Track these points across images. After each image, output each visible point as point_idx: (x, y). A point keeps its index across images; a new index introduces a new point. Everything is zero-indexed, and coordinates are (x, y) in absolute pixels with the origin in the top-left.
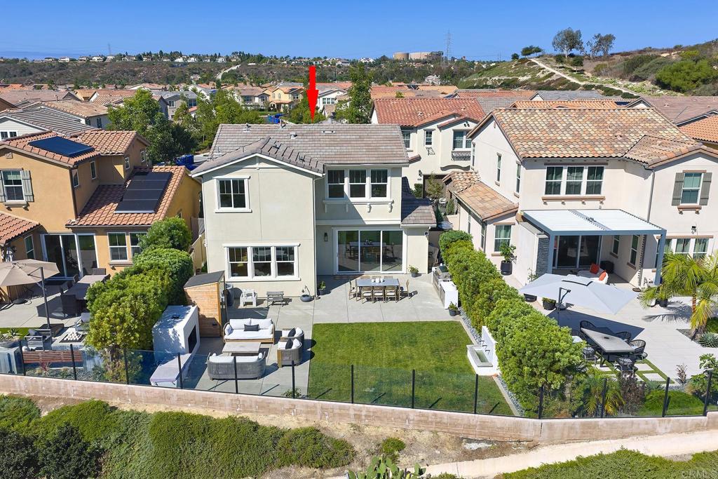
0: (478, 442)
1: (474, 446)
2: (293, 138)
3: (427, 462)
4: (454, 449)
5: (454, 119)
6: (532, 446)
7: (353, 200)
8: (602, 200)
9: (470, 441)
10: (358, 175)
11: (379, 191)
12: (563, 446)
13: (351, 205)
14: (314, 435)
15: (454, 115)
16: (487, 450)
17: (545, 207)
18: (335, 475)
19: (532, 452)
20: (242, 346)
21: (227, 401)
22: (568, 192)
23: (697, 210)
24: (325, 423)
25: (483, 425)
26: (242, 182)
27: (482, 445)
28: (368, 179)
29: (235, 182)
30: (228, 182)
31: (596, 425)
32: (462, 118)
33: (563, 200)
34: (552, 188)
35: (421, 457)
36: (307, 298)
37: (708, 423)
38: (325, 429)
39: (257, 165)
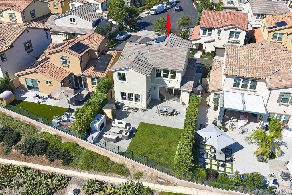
0: (162, 179)
1: (161, 180)
2: (149, 52)
3: (147, 181)
4: (155, 180)
6: (176, 185)
7: (164, 78)
8: (255, 92)
9: (160, 178)
10: (166, 71)
11: (173, 77)
12: (184, 187)
13: (163, 80)
14: (122, 166)
16: (164, 183)
17: (232, 91)
18: (124, 178)
19: (175, 187)
20: (115, 130)
22: (242, 87)
23: (287, 106)
24: (126, 163)
25: (164, 176)
26: (125, 74)
27: (163, 181)
28: (169, 73)
30: (121, 73)
31: (195, 185)
32: (234, 26)
33: (240, 90)
34: (236, 85)
35: (146, 180)
36: (144, 110)
38: (125, 165)
39: (129, 70)
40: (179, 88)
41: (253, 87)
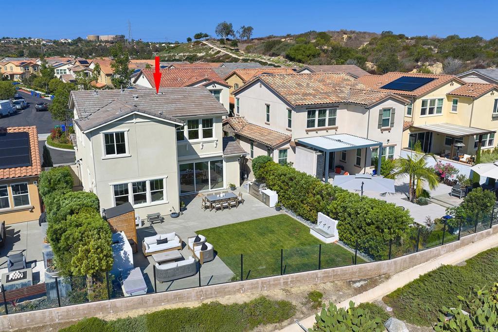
0: (359, 281)
1: (358, 285)
2: (136, 99)
3: (338, 301)
4: (349, 289)
5: (205, 82)
6: (388, 277)
7: (191, 141)
8: (336, 129)
9: (355, 282)
10: (193, 123)
11: (208, 134)
12: (402, 273)
13: (190, 145)
14: (263, 302)
15: (205, 80)
16: (366, 285)
17: (307, 136)
18: (289, 324)
19: (390, 280)
20: (166, 255)
21: (194, 294)
22: (319, 126)
23: (389, 130)
24: (265, 293)
25: (360, 270)
26: (122, 134)
27: (362, 283)
28: (200, 126)
29: (117, 134)
30: (112, 135)
31: (415, 256)
32: (211, 81)
33: (316, 131)
34: (310, 124)
35: (334, 299)
36: (175, 215)
37: (461, 243)
38: (267, 296)
39: (134, 120)
40: (222, 154)
41: (332, 122)
